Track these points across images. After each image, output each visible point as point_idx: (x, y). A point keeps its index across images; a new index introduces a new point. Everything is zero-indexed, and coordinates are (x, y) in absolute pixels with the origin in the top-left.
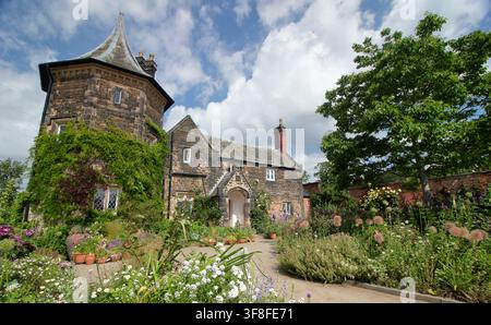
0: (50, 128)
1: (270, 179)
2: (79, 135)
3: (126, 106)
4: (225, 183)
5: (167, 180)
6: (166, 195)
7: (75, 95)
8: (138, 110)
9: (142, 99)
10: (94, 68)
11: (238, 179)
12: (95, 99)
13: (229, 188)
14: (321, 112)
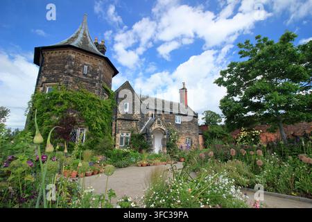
0: (41, 89)
1: (178, 123)
2: (62, 94)
3: (90, 75)
4: (151, 125)
5: (114, 123)
6: (114, 133)
7: (58, 68)
8: (98, 78)
9: (100, 71)
10: (71, 51)
11: (159, 123)
12: (72, 71)
13: (153, 128)
14: (217, 83)
